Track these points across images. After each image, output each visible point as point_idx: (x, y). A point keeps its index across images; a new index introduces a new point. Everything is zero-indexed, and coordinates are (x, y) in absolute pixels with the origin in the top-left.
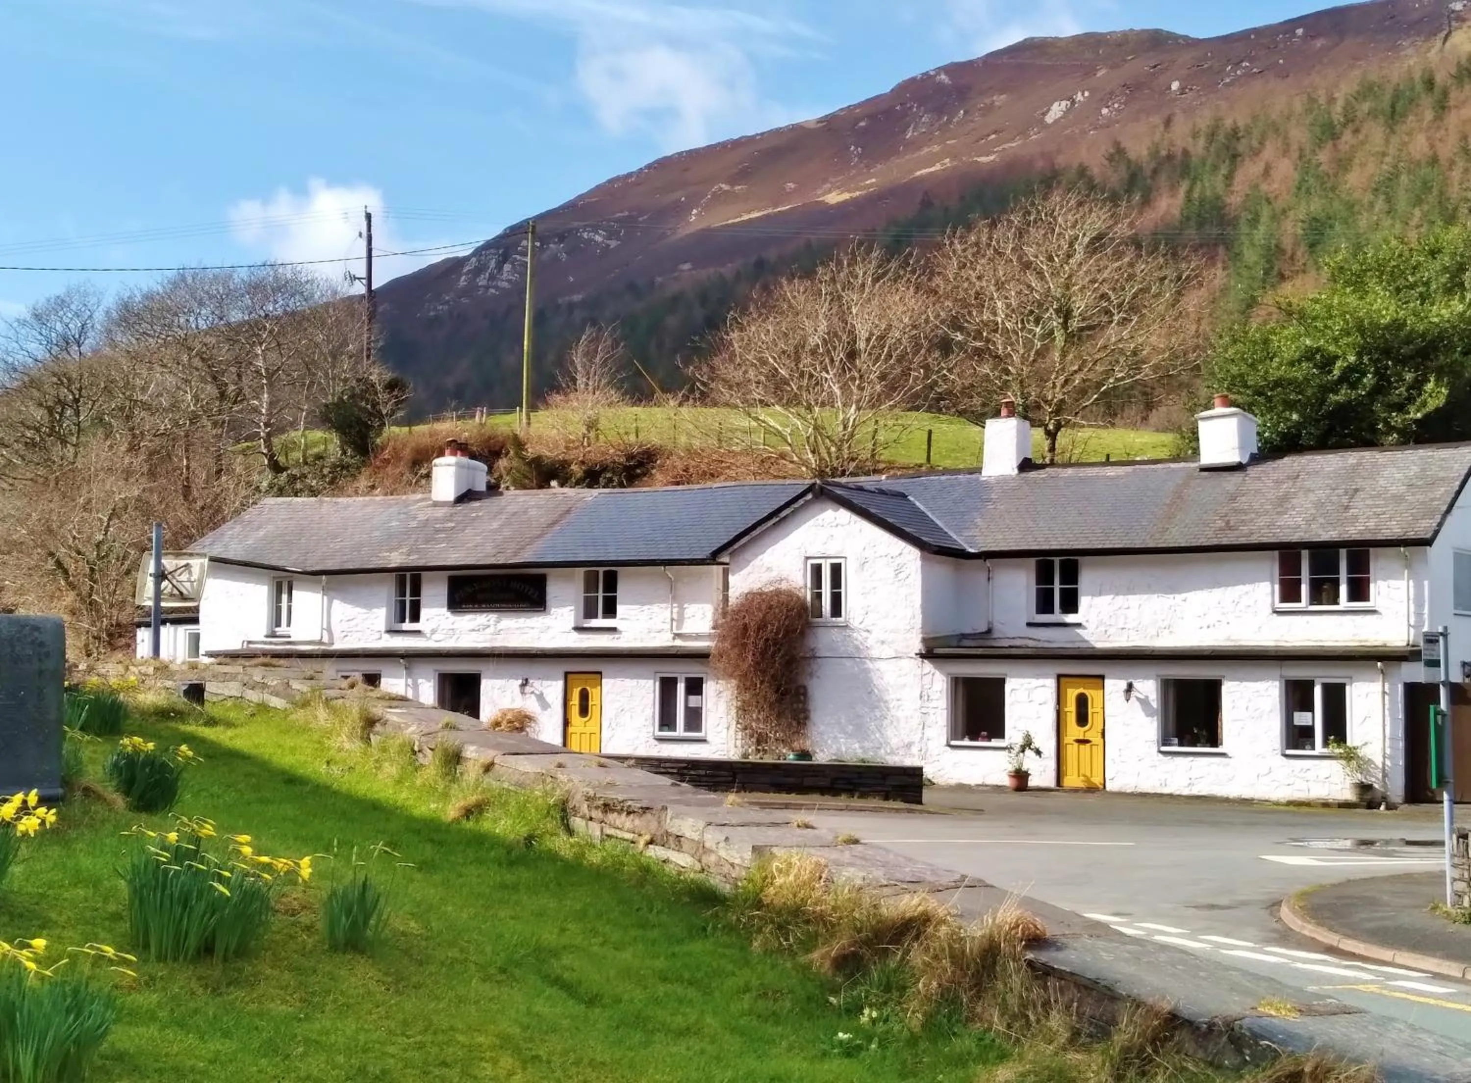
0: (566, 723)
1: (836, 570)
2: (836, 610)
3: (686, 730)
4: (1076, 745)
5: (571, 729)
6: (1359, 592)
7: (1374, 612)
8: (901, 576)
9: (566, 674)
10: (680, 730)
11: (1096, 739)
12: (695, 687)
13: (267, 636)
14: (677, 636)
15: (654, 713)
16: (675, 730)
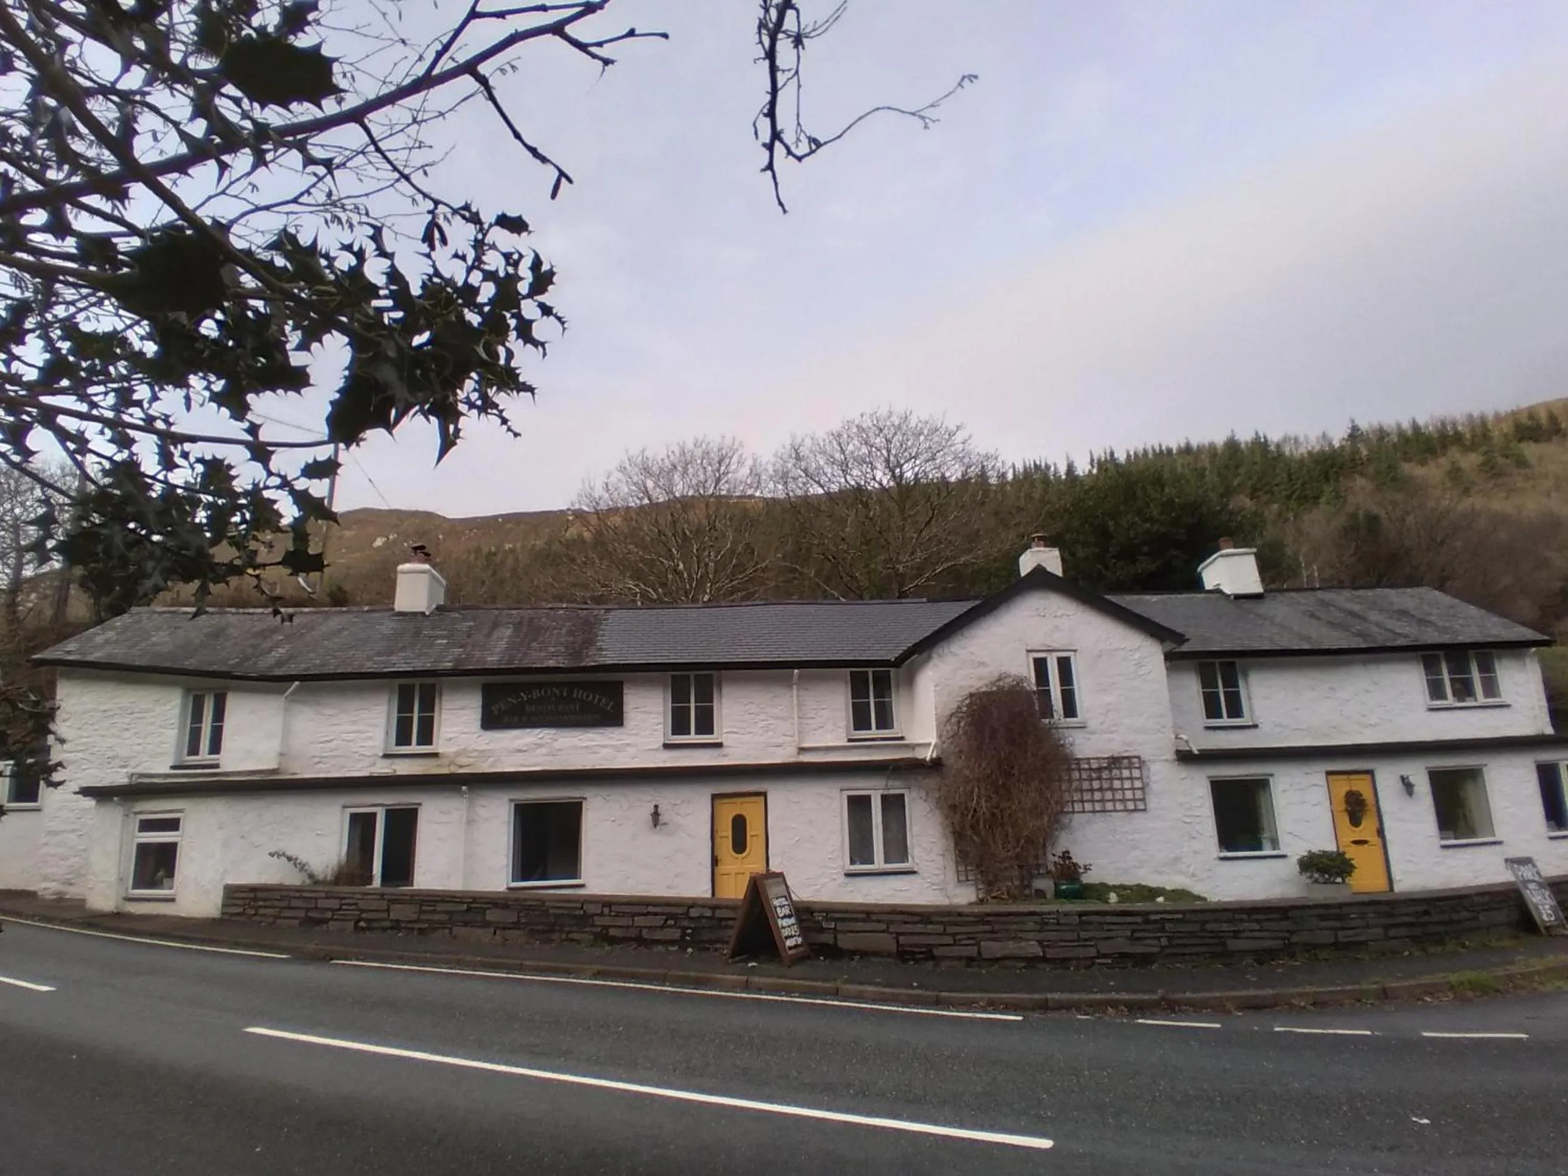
0: (715, 861)
1: (1065, 665)
2: (1070, 709)
3: (886, 861)
4: (1354, 846)
5: (721, 869)
6: (1491, 688)
7: (1508, 706)
8: (1142, 671)
9: (715, 797)
10: (879, 862)
11: (1374, 839)
12: (894, 805)
13: (173, 767)
14: (802, 750)
15: (843, 841)
16: (872, 863)
